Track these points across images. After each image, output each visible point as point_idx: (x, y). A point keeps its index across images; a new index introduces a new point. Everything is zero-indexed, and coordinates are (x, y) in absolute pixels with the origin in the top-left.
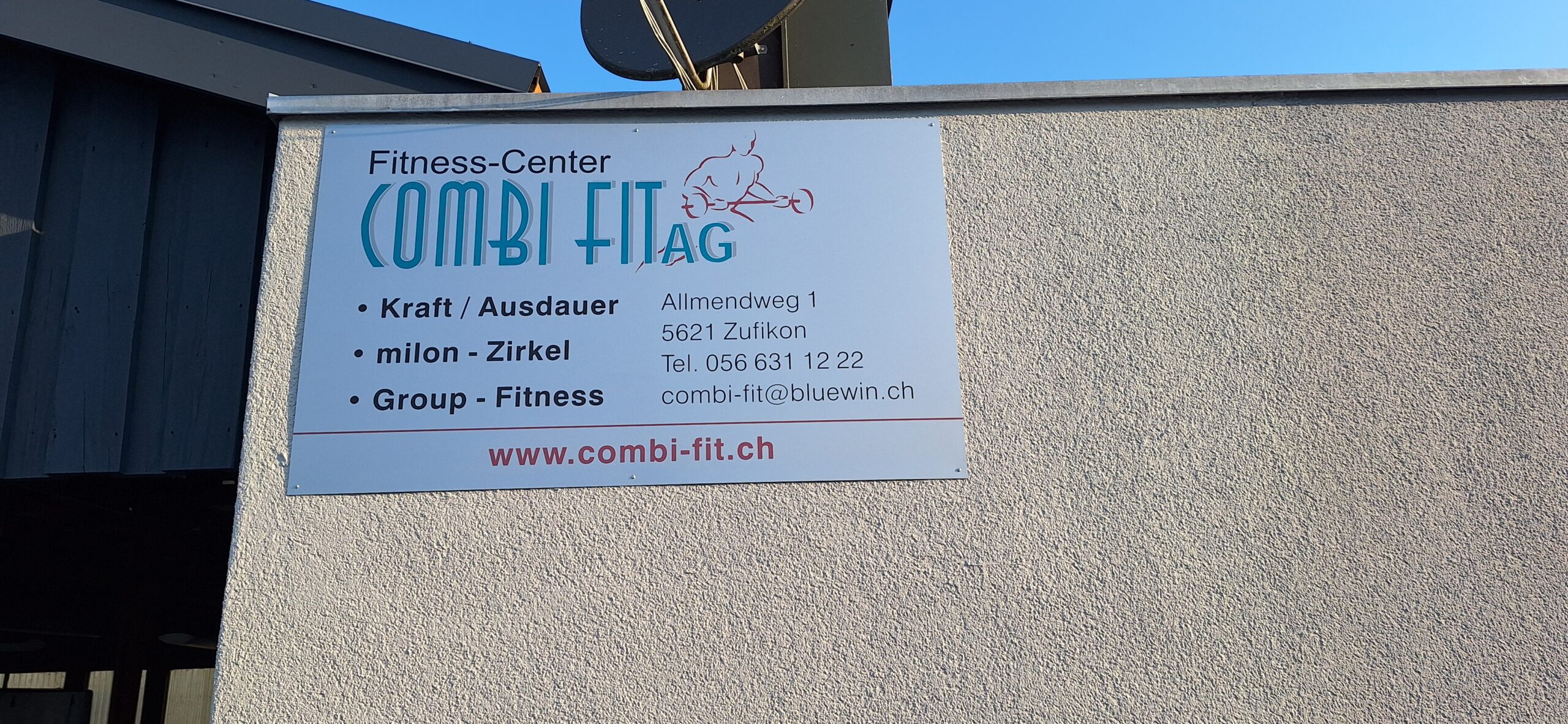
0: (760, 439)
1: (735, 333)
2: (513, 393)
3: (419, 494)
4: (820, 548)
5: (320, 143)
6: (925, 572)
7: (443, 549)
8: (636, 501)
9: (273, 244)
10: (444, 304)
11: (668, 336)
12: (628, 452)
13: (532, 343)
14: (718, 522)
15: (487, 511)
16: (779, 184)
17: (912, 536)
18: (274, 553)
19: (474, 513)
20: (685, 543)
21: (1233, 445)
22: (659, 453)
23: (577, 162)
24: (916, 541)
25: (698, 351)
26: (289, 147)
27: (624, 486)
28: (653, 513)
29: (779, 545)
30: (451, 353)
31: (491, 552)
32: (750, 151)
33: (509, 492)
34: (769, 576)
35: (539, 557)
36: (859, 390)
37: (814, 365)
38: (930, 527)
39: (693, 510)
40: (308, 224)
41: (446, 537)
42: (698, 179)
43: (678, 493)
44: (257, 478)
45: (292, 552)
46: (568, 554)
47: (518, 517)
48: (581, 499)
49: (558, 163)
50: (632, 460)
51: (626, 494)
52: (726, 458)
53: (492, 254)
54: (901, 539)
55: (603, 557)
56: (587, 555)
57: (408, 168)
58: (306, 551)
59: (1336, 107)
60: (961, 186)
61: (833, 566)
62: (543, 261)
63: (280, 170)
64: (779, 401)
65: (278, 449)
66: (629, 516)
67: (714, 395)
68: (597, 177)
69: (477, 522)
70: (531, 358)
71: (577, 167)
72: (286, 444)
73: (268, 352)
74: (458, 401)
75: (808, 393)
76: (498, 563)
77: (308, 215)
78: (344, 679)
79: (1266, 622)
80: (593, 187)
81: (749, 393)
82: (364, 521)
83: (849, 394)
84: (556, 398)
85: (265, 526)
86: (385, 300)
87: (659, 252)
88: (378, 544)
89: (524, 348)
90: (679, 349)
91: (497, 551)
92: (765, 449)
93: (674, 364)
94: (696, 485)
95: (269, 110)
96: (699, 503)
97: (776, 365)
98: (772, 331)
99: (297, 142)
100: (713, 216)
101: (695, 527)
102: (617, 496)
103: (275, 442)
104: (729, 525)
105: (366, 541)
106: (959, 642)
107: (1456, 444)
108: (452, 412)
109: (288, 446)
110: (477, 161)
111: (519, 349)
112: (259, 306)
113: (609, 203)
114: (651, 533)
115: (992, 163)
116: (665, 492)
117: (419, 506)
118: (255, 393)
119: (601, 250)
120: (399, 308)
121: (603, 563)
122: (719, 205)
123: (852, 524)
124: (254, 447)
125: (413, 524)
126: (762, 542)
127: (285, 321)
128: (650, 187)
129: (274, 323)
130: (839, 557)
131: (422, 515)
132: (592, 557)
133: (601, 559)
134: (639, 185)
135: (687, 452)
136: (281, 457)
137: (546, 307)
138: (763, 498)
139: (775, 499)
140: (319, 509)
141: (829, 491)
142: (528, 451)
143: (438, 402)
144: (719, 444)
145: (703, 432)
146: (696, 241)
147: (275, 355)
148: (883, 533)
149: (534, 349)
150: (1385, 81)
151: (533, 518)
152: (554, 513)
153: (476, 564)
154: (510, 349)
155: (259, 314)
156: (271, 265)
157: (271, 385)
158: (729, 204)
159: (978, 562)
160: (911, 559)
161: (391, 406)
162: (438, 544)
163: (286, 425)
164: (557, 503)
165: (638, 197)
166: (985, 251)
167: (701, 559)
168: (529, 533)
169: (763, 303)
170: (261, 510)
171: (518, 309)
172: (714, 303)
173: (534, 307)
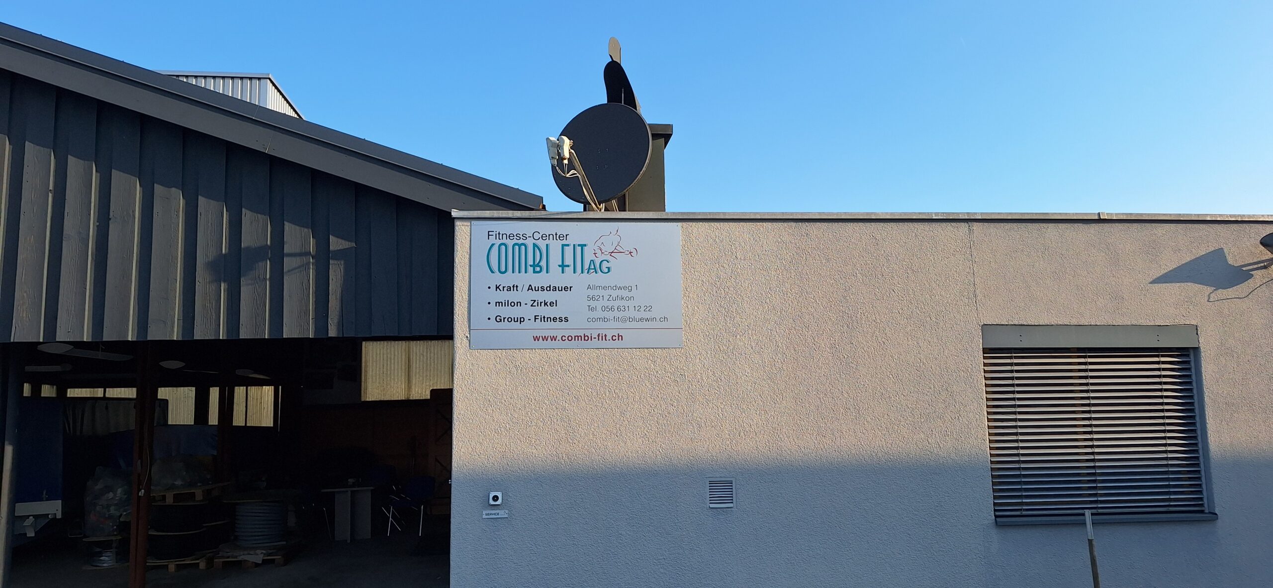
0: (618, 334)
1: (611, 299)
2: (539, 317)
3: (512, 350)
4: (637, 369)
5: (469, 228)
6: (668, 377)
8: (579, 353)
9: (458, 264)
10: (516, 287)
11: (589, 299)
12: (577, 338)
13: (545, 301)
14: (605, 360)
15: (533, 356)
16: (626, 246)
17: (665, 366)
18: (468, 367)
19: (529, 356)
20: (595, 367)
21: (764, 338)
22: (586, 338)
23: (558, 236)
25: (599, 304)
26: (459, 230)
27: (576, 349)
28: (585, 357)
29: (624, 368)
30: (519, 304)
31: (535, 368)
33: (539, 350)
34: (621, 377)
35: (550, 370)
36: (650, 319)
37: (636, 310)
38: (670, 363)
39: (597, 356)
40: (469, 257)
41: (521, 364)
42: (598, 243)
43: (593, 351)
44: (461, 344)
46: (559, 369)
47: (543, 358)
48: (563, 352)
49: (551, 236)
50: (578, 340)
51: (576, 351)
52: (608, 340)
53: (530, 269)
54: (661, 366)
55: (570, 371)
56: (564, 370)
57: (501, 238)
58: (478, 367)
59: (811, 223)
60: (687, 248)
62: (547, 272)
63: (457, 237)
64: (625, 322)
65: (466, 335)
66: (577, 358)
67: (605, 320)
68: (564, 242)
69: (530, 359)
70: (545, 306)
71: (558, 238)
72: (469, 333)
73: (460, 302)
74: (522, 320)
75: (634, 319)
76: (537, 372)
77: (468, 252)
78: (492, 406)
79: (767, 392)
80: (563, 246)
81: (615, 319)
82: (495, 358)
83: (647, 320)
84: (553, 319)
85: (465, 359)
86: (496, 285)
87: (586, 270)
88: (500, 365)
90: (593, 304)
91: (537, 368)
92: (620, 337)
93: (592, 309)
94: (598, 349)
95: (452, 216)
96: (599, 354)
97: (624, 310)
98: (623, 298)
99: (462, 227)
101: (598, 362)
102: (574, 352)
103: (465, 332)
104: (609, 361)
105: (496, 364)
106: (677, 397)
107: (832, 339)
108: (520, 323)
110: (524, 235)
111: (541, 303)
112: (455, 286)
113: (569, 251)
114: (584, 363)
115: (697, 240)
116: (588, 350)
117: (512, 354)
118: (457, 316)
119: (566, 268)
120: (501, 288)
121: (569, 373)
123: (647, 362)
124: (459, 334)
125: (510, 359)
126: (619, 367)
127: (464, 292)
128: (582, 246)
129: (461, 292)
130: (642, 372)
131: (513, 356)
132: (566, 371)
134: (579, 245)
135: (595, 338)
136: (467, 337)
137: (549, 288)
138: (619, 353)
139: (623, 353)
140: (480, 354)
141: (640, 351)
142: (545, 337)
143: (516, 320)
144: (605, 336)
145: (600, 332)
146: (598, 266)
147: (462, 303)
148: (656, 365)
149: (546, 303)
151: (547, 358)
152: (554, 357)
153: (531, 372)
154: (538, 303)
155: (455, 289)
156: (458, 271)
157: (462, 313)
159: (685, 374)
160: (664, 373)
161: (501, 321)
162: (519, 366)
163: (467, 327)
164: (555, 353)
165: (579, 249)
166: (693, 272)
167: (600, 372)
168: (546, 363)
169: (620, 288)
170: (463, 354)
171: (540, 289)
172: (604, 288)
173: (545, 288)
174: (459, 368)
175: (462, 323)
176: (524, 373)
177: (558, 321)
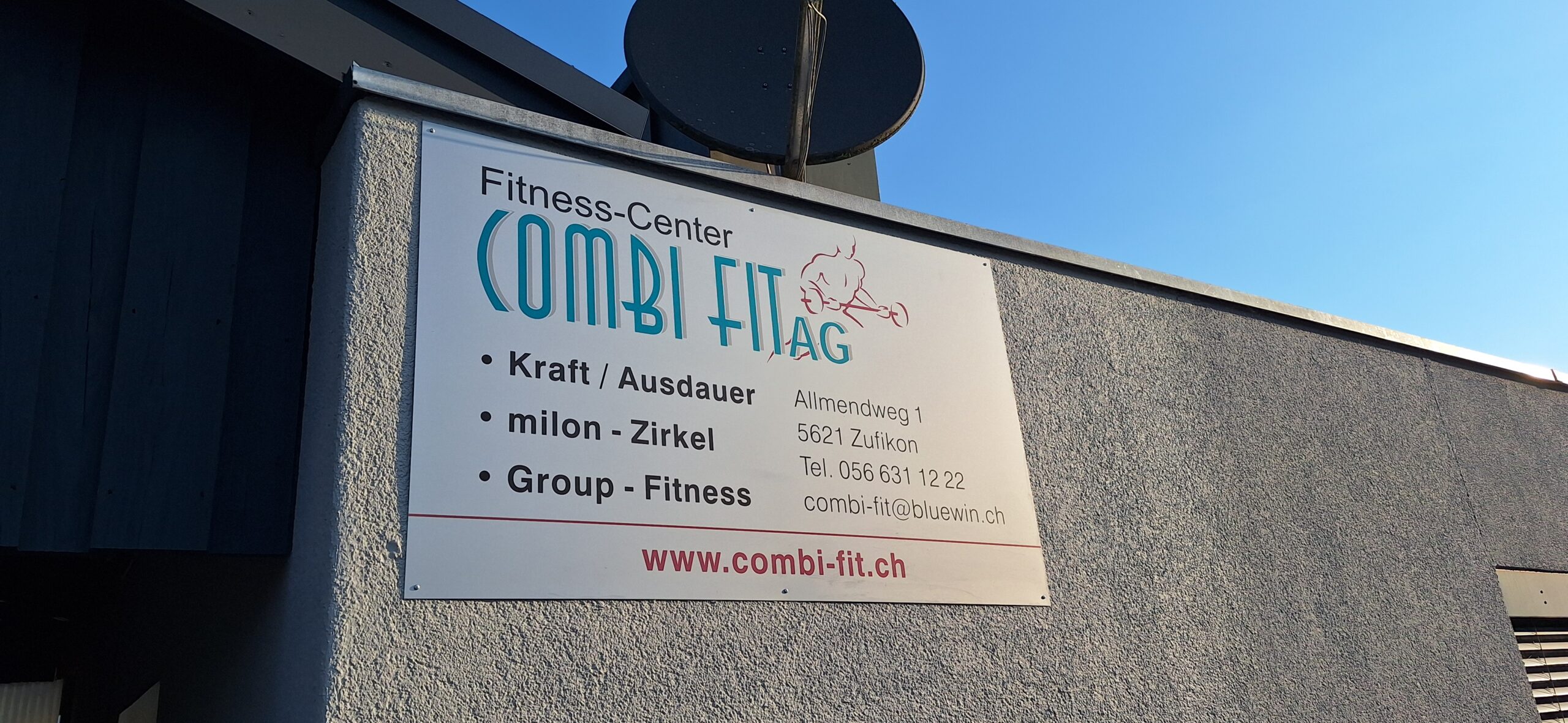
0: (893, 555)
1: (860, 441)
2: (661, 483)
3: (568, 603)
4: (952, 675)
5: (416, 141)
6: (1032, 699)
7: (600, 673)
8: (790, 619)
9: (363, 257)
10: (581, 368)
11: (803, 435)
12: (779, 562)
13: (676, 426)
14: (865, 645)
15: (645, 626)
16: (880, 293)
17: (1019, 663)
18: (389, 679)
19: (631, 628)
20: (840, 668)
22: (807, 565)
24: (1022, 668)
25: (830, 454)
26: (376, 136)
27: (778, 601)
28: (807, 633)
29: (920, 671)
30: (592, 428)
31: (652, 677)
32: (852, 255)
33: (665, 603)
34: (912, 704)
35: (702, 684)
36: (964, 511)
37: (928, 483)
38: (1030, 653)
39: (843, 630)
40: (408, 239)
41: (602, 659)
42: (812, 273)
43: (827, 611)
44: (360, 574)
45: (414, 679)
46: (731, 680)
47: (677, 634)
48: (738, 615)
49: (683, 227)
50: (784, 571)
51: (781, 610)
52: (866, 574)
53: (627, 317)
54: (1011, 666)
55: (766, 684)
56: (749, 681)
57: (526, 197)
58: (433, 677)
60: (1012, 326)
61: (964, 693)
62: (679, 334)
63: (365, 163)
64: (903, 517)
65: (388, 535)
66: (786, 636)
67: (850, 505)
68: (721, 251)
69: (634, 640)
70: (677, 445)
71: (702, 237)
72: (398, 527)
73: (364, 400)
74: (605, 488)
75: (926, 511)
76: (661, 691)
77: (408, 228)
80: (719, 261)
81: (879, 506)
82: (504, 637)
84: (705, 494)
85: (376, 641)
86: (513, 354)
87: (787, 344)
88: (523, 666)
89: (669, 431)
90: (816, 451)
91: (659, 676)
92: (898, 567)
93: (814, 468)
94: (843, 603)
95: (356, 82)
96: (847, 623)
97: (897, 479)
98: (890, 443)
99: (386, 132)
100: (829, 316)
101: (846, 650)
102: (772, 613)
103: (382, 524)
104: (875, 648)
105: (509, 663)
108: (599, 501)
109: (400, 531)
110: (602, 206)
111: (665, 433)
113: (735, 281)
114: (808, 657)
115: (1028, 309)
116: (816, 609)
117: (568, 618)
118: (350, 455)
119: (732, 332)
120: (530, 365)
121: (766, 691)
122: (833, 304)
123: (973, 649)
124: (355, 530)
125: (563, 640)
126: (905, 668)
127: (386, 363)
128: (772, 273)
129: (371, 362)
130: (968, 685)
131: (573, 630)
132: (756, 684)
133: (764, 686)
134: (762, 269)
135: (833, 566)
136: (392, 545)
137: (686, 387)
138: (901, 619)
139: (910, 621)
140: (447, 619)
141: (952, 614)
142: (682, 554)
143: (583, 488)
144: (859, 559)
145: (845, 544)
146: (818, 340)
147: (375, 405)
148: (997, 659)
149: (679, 434)
151: (692, 635)
152: (713, 631)
153: (637, 692)
154: (654, 431)
155: (349, 347)
156: (362, 284)
157: (371, 445)
158: (841, 305)
159: (1067, 689)
161: (529, 488)
162: (594, 667)
163: (395, 502)
164: (715, 619)
165: (762, 279)
167: (856, 686)
168: (690, 654)
169: (880, 412)
170: (368, 618)
171: (659, 386)
172: (840, 406)
173: (675, 385)
174: (347, 685)
175: (373, 485)
176: (616, 697)
177: (719, 501)
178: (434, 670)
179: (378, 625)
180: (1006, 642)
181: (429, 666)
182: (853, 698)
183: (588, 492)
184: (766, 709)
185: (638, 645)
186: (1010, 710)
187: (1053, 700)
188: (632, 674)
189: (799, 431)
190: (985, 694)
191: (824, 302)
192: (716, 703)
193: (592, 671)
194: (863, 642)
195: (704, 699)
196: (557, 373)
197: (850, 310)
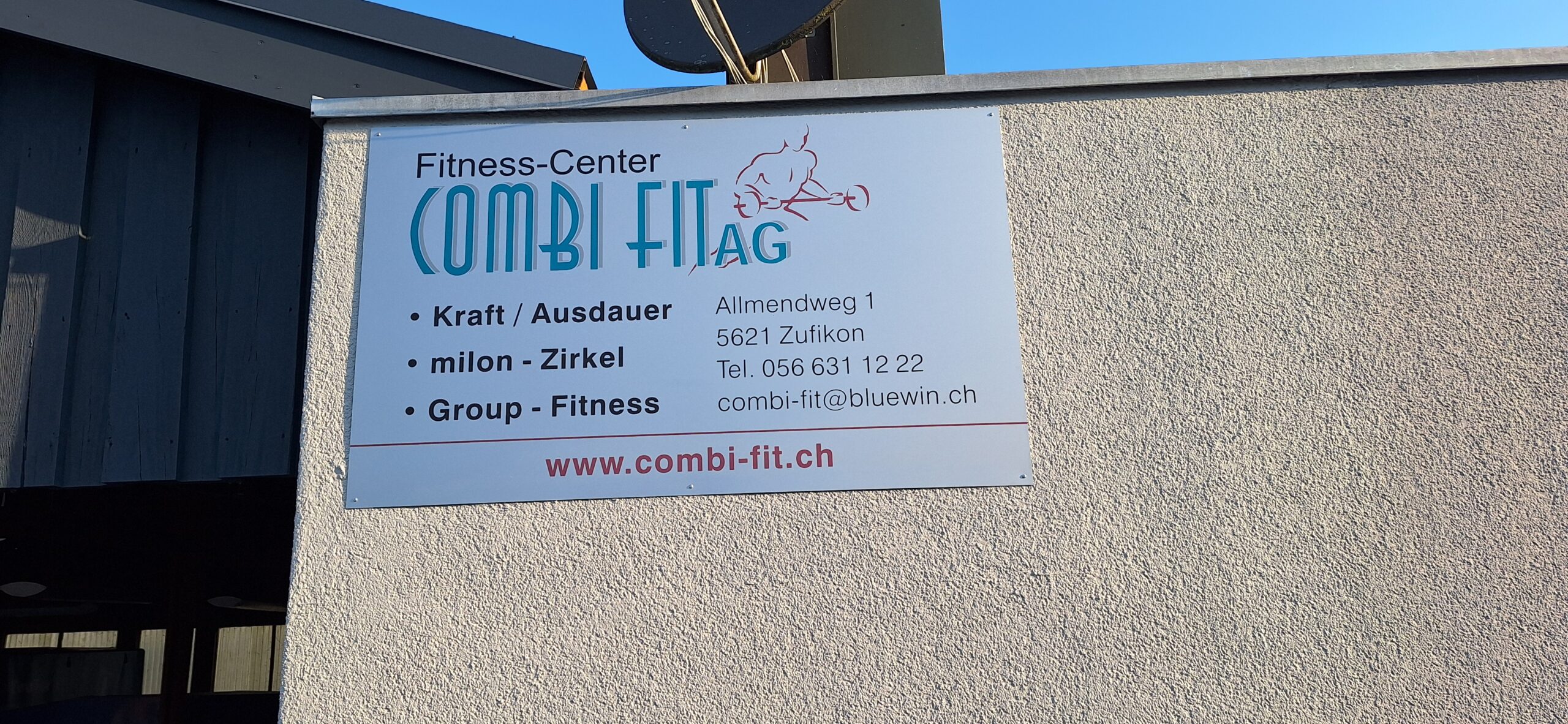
0: (819, 446)
1: (791, 337)
2: (568, 402)
3: (478, 506)
4: (882, 558)
5: (366, 147)
6: (990, 583)
7: (503, 561)
8: (694, 511)
9: (323, 252)
10: (497, 311)
11: (723, 341)
12: (685, 461)
13: (585, 350)
14: (778, 531)
15: (546, 523)
16: (834, 179)
17: (976, 545)
18: (335, 567)
19: (533, 525)
20: (746, 554)
22: (716, 462)
23: (626, 161)
24: (980, 550)
25: (753, 356)
26: (334, 151)
27: (683, 496)
28: (712, 523)
29: (841, 555)
30: (505, 362)
31: (551, 564)
32: (803, 146)
33: (567, 502)
34: (831, 586)
35: (599, 569)
36: (919, 395)
37: (873, 369)
38: (994, 535)
39: (752, 519)
40: (357, 230)
41: (506, 550)
42: (751, 176)
43: (736, 502)
44: (315, 492)
45: (353, 567)
46: (627, 566)
47: (577, 528)
48: (640, 509)
49: (607, 162)
50: (690, 469)
51: (685, 504)
52: (784, 466)
53: (543, 259)
54: (965, 549)
55: (663, 568)
56: (646, 566)
57: (455, 171)
58: (367, 565)
59: (1416, 88)
60: (1022, 179)
61: (896, 577)
62: (594, 265)
63: (326, 175)
64: (837, 407)
65: (336, 462)
66: (688, 527)
67: (771, 402)
68: (647, 176)
69: (536, 534)
70: (585, 366)
71: (626, 167)
72: (343, 456)
73: (321, 363)
74: (514, 410)
75: (867, 399)
76: (558, 575)
77: (357, 221)
78: (408, 693)
79: (1342, 631)
80: (643, 187)
81: (807, 399)
82: (423, 534)
83: (910, 398)
84: (612, 406)
85: (326, 540)
86: (437, 309)
87: (712, 254)
88: (438, 557)
89: (578, 355)
90: (735, 354)
91: (557, 563)
92: (825, 456)
93: (729, 370)
94: (755, 494)
95: (313, 113)
96: (759, 512)
97: (833, 370)
98: (829, 334)
99: (342, 145)
100: (767, 216)
101: (755, 537)
102: (675, 506)
103: (332, 454)
104: (790, 535)
105: (426, 554)
106: (1026, 653)
107: (1540, 443)
108: (508, 422)
109: (345, 459)
110: (525, 162)
111: (573, 357)
112: (311, 316)
113: (660, 203)
114: (711, 544)
115: (1054, 154)
116: (724, 501)
117: (477, 518)
118: (310, 405)
119: (653, 253)
120: (451, 316)
121: (663, 575)
122: (772, 204)
123: (914, 533)
124: (312, 460)
125: (472, 536)
126: (824, 553)
127: (338, 331)
128: (701, 186)
129: (327, 333)
130: (902, 568)
131: (481, 527)
132: (652, 568)
133: (661, 570)
134: (690, 185)
135: (745, 461)
136: (338, 470)
137: (599, 313)
138: (823, 507)
139: (835, 507)
140: (378, 522)
141: (890, 499)
142: (585, 460)
143: (494, 412)
144: (777, 452)
145: (760, 440)
146: (750, 242)
147: (329, 365)
148: (946, 542)
149: (588, 356)
150: (1468, 60)
151: (592, 529)
152: (613, 524)
153: (536, 576)
154: (564, 356)
155: (311, 324)
156: (321, 273)
157: (326, 396)
158: (782, 202)
159: (1044, 572)
160: (976, 569)
161: (446, 417)
162: (498, 557)
163: (342, 437)
164: (616, 514)
165: (690, 197)
166: (1048, 247)
167: (761, 570)
168: (588, 544)
169: (819, 305)
170: (320, 524)
171: (571, 315)
172: (769, 306)
173: (587, 313)
174: (305, 571)
175: (326, 426)
176: (516, 580)
177: (625, 412)
178: (368, 560)
179: (327, 528)
180: (961, 524)
181: (364, 557)
182: (758, 581)
183: (498, 416)
184: (661, 590)
185: (539, 538)
186: (957, 593)
187: (1022, 583)
188: (532, 562)
189: (719, 337)
190: (925, 576)
191: (761, 204)
192: (611, 585)
193: (496, 559)
194: (776, 529)
195: (599, 582)
196: (476, 318)
197: (793, 206)
